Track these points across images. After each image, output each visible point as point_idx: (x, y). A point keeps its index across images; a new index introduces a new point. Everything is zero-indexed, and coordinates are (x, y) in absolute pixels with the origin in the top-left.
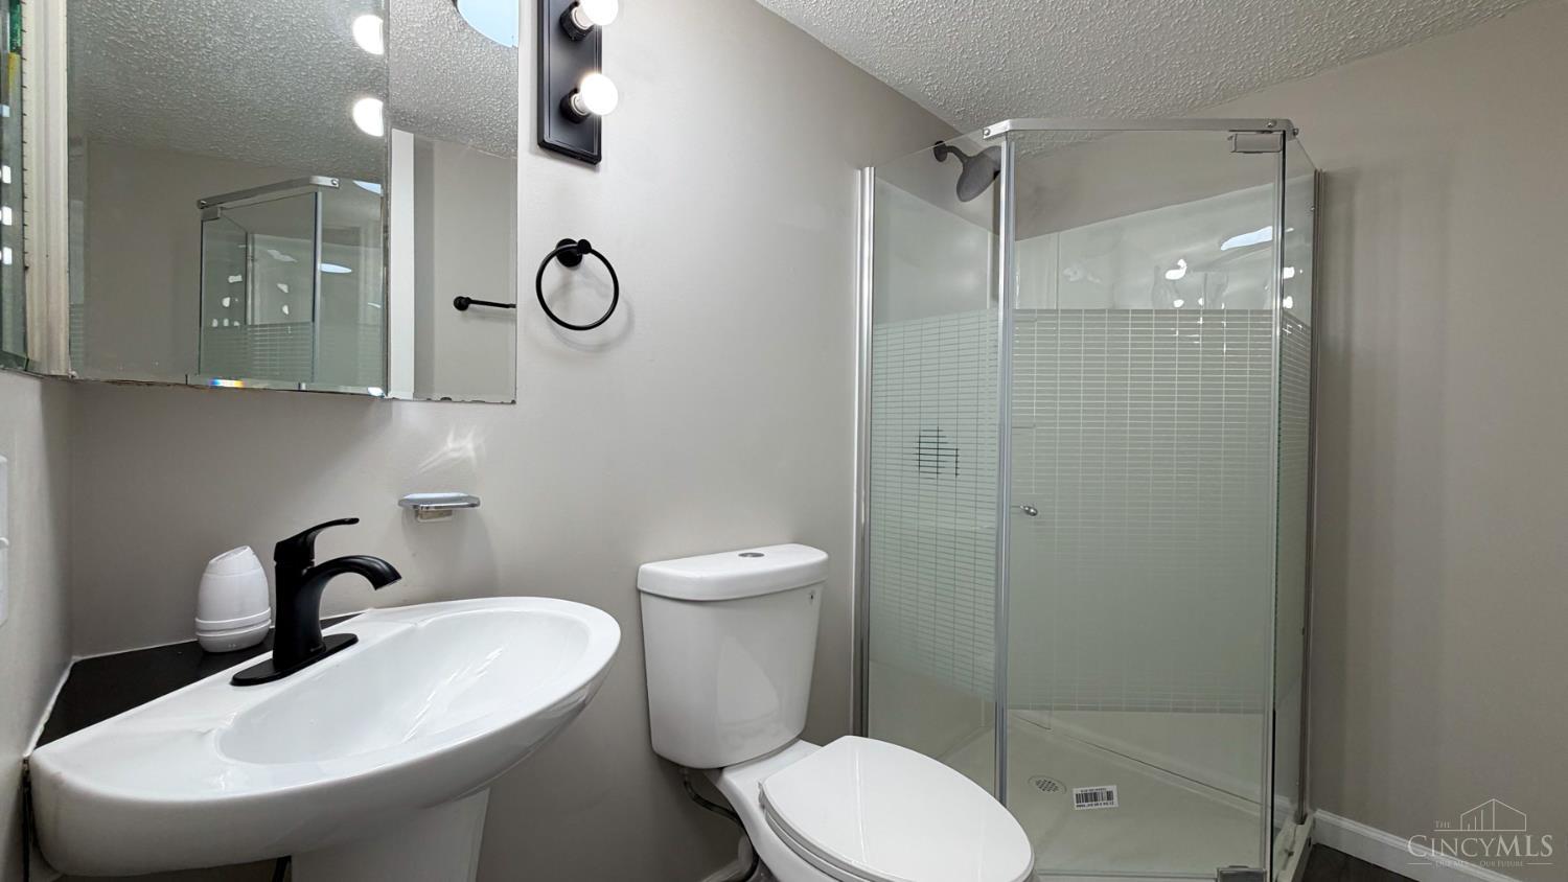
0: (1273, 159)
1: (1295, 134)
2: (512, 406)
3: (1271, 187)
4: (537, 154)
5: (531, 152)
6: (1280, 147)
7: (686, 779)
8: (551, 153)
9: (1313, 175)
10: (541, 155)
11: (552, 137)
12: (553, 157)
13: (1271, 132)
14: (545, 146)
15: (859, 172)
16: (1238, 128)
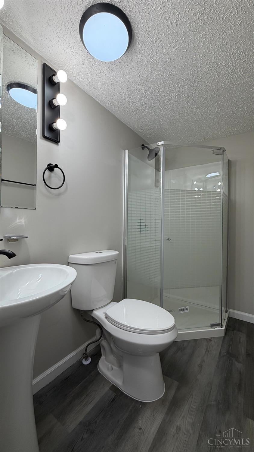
0: (221, 156)
1: (225, 151)
2: (34, 210)
3: (221, 162)
4: (42, 139)
5: (41, 138)
6: (222, 154)
7: (82, 314)
8: (46, 139)
9: (228, 161)
10: (43, 139)
11: (46, 135)
12: (47, 141)
13: (220, 150)
14: (44, 137)
15: (124, 151)
16: (213, 148)
